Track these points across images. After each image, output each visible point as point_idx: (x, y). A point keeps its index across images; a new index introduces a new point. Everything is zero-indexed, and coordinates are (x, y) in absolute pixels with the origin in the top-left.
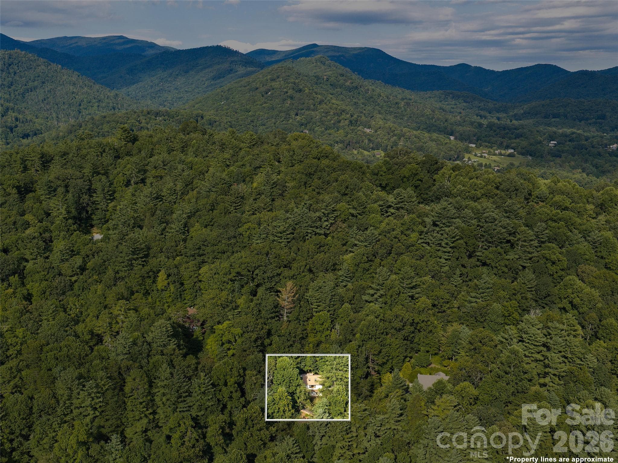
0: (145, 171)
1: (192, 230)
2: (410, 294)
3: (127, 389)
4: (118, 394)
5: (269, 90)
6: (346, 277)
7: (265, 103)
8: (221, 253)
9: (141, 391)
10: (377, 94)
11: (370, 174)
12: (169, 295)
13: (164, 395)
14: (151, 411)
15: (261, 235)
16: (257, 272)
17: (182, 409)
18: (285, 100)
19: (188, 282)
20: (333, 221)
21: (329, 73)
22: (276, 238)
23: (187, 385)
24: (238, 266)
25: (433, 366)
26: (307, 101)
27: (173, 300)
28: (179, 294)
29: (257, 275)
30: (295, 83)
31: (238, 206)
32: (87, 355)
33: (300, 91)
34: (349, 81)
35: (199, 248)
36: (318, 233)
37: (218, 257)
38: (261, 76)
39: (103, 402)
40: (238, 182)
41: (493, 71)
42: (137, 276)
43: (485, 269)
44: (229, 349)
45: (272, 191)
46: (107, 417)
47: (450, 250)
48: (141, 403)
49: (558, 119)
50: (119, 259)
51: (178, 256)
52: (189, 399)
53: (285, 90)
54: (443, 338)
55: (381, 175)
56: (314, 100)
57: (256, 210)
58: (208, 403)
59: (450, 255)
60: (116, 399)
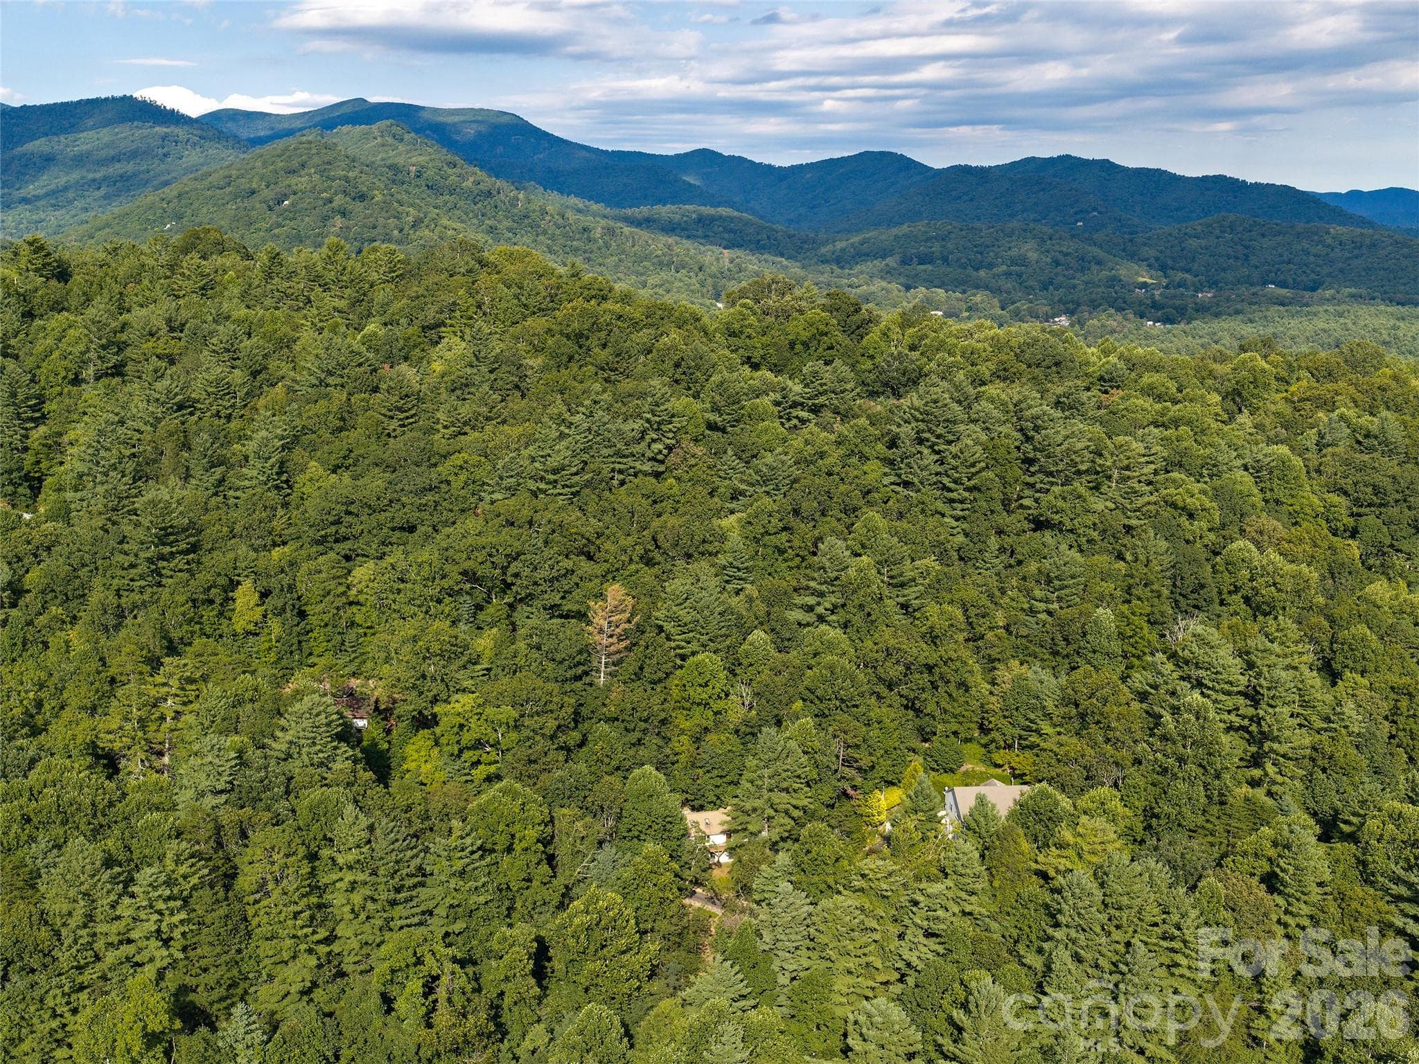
0: (121, 347)
1: (300, 479)
2: (901, 600)
3: (245, 882)
4: (226, 899)
5: (286, 197)
6: (739, 569)
7: (279, 225)
8: (402, 529)
9: (291, 884)
10: (538, 208)
11: (723, 334)
12: (267, 645)
13: (353, 886)
14: (322, 933)
15: (501, 478)
16: (513, 568)
17: (404, 922)
18: (326, 218)
19: (320, 608)
20: (673, 442)
21: (422, 159)
22: (543, 486)
23: (416, 856)
24: (465, 556)
25: (967, 767)
26: (381, 221)
27: (280, 659)
28: (295, 641)
29: (516, 575)
30: (347, 180)
31: (407, 418)
32: (111, 804)
33: (362, 197)
34: (471, 179)
35: (338, 522)
36: (640, 471)
37: (394, 540)
38: (258, 164)
39: (189, 921)
40: (391, 360)
41: (770, 166)
42: (181, 599)
43: (1048, 536)
44: (477, 763)
45: (493, 377)
46: (203, 963)
47: (966, 494)
48: (296, 915)
49: (929, 267)
50: (120, 558)
51: (275, 545)
52: (423, 893)
53: (324, 195)
54: (993, 699)
55: (749, 337)
56: (399, 218)
57: (465, 424)
58: (474, 898)
59: (966, 506)
60: (222, 912)
